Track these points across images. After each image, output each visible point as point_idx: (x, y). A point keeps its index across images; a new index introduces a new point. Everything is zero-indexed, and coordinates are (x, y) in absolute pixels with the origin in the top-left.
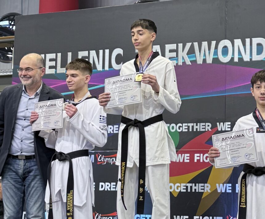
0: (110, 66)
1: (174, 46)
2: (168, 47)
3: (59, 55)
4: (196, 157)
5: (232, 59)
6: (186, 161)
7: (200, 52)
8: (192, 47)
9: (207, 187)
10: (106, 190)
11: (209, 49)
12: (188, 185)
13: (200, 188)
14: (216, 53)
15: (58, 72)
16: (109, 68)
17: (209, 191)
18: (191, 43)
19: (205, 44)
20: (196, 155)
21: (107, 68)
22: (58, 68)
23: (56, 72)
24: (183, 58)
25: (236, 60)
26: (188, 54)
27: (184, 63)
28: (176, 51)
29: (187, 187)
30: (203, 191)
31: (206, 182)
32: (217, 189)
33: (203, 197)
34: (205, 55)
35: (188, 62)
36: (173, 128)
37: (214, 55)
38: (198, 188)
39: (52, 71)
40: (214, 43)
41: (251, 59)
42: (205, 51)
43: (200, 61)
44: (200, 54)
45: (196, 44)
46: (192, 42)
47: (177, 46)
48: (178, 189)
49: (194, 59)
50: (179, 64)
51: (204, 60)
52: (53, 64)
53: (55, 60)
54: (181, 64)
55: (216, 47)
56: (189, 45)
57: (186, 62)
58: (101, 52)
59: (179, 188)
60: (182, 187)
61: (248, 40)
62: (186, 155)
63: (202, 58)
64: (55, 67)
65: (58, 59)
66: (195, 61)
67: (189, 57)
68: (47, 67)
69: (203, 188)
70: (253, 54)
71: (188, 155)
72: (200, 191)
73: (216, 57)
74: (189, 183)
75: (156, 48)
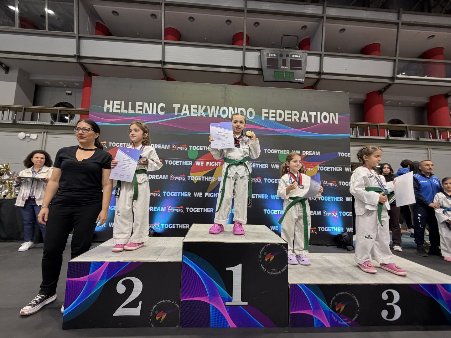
0: (157, 112)
1: (196, 106)
2: (193, 106)
3: (123, 103)
4: (207, 163)
5: (228, 116)
6: (201, 165)
7: (211, 111)
8: (206, 108)
9: (213, 178)
10: (153, 178)
11: (216, 110)
12: (202, 177)
13: (209, 179)
14: (219, 112)
15: (122, 112)
16: (156, 113)
17: (214, 181)
19: (213, 108)
20: (207, 162)
21: (154, 113)
22: (122, 110)
23: (120, 112)
24: (201, 113)
26: (203, 111)
27: (202, 116)
28: (197, 109)
29: (202, 178)
30: (210, 180)
31: (212, 176)
32: (218, 180)
33: (210, 183)
34: (213, 113)
35: (204, 115)
36: (194, 148)
37: (218, 113)
38: (208, 179)
39: (118, 111)
40: (218, 107)
42: (213, 111)
43: (210, 116)
45: (208, 107)
46: (206, 105)
47: (198, 107)
48: (196, 179)
49: (207, 114)
50: (199, 116)
51: (213, 116)
52: (119, 107)
53: (121, 105)
54: (200, 116)
55: (219, 110)
56: (204, 107)
58: (151, 104)
59: (198, 179)
60: (199, 178)
61: (236, 108)
62: (202, 162)
63: (212, 114)
64: (120, 109)
65: (122, 104)
66: (208, 115)
67: (204, 113)
68: (115, 108)
69: (211, 179)
71: (203, 162)
72: (209, 180)
73: (219, 114)
74: (203, 176)
75: (186, 106)
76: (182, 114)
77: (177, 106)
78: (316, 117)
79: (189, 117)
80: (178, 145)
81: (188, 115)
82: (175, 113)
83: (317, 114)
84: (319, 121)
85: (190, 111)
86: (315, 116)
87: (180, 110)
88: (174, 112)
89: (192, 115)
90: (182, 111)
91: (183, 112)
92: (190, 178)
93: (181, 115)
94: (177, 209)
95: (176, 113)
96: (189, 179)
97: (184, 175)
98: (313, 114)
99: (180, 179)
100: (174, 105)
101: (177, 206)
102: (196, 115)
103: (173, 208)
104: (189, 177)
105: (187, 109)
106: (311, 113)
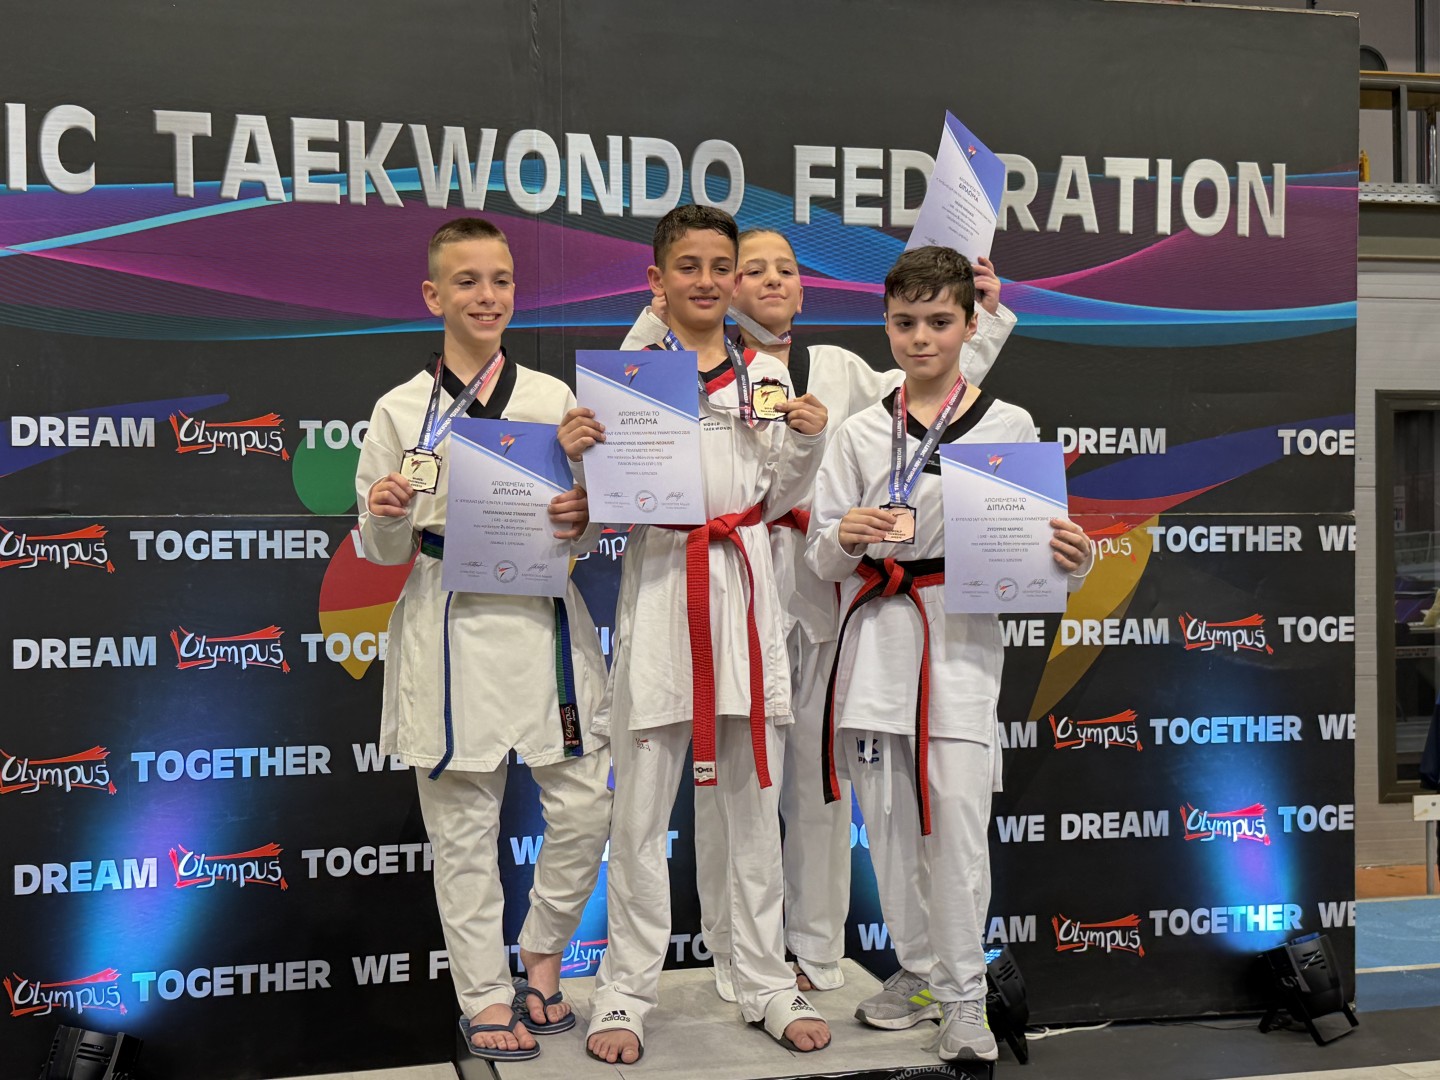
0: (35, 171)
1: (328, 129)
2: (305, 128)
5: (562, 201)
7: (437, 161)
8: (404, 145)
11: (473, 156)
14: (498, 173)
16: (30, 181)
18: (401, 125)
19: (455, 137)
21: (18, 181)
24: (369, 178)
25: (575, 206)
26: (386, 165)
27: (374, 197)
28: (341, 146)
34: (456, 176)
35: (391, 196)
36: (336, 435)
37: (490, 181)
40: (489, 136)
41: (627, 210)
43: (437, 197)
44: (437, 171)
45: (420, 133)
46: (406, 119)
47: (343, 131)
49: (416, 187)
50: (354, 199)
51: (456, 196)
55: (500, 154)
56: (390, 132)
57: (383, 194)
61: (615, 143)
63: (447, 186)
66: (420, 195)
67: (393, 179)
70: (634, 192)
73: (501, 188)
75: (252, 126)
76: (231, 187)
77: (185, 126)
78: (1146, 192)
79: (281, 207)
80: (216, 417)
81: (276, 192)
82: (172, 178)
83: (1154, 169)
84: (1164, 224)
85: (286, 166)
86: (1139, 183)
87: (212, 156)
88: (170, 174)
89: (308, 191)
90: (230, 166)
91: (238, 170)
92: (321, 646)
93: (225, 193)
94: (238, 862)
95: (186, 182)
96: (312, 658)
97: (274, 632)
98: (1127, 170)
99: (248, 654)
100: (166, 120)
101: (236, 846)
102: (331, 193)
103: (211, 864)
104: (311, 639)
105: (266, 148)
106: (1115, 166)
